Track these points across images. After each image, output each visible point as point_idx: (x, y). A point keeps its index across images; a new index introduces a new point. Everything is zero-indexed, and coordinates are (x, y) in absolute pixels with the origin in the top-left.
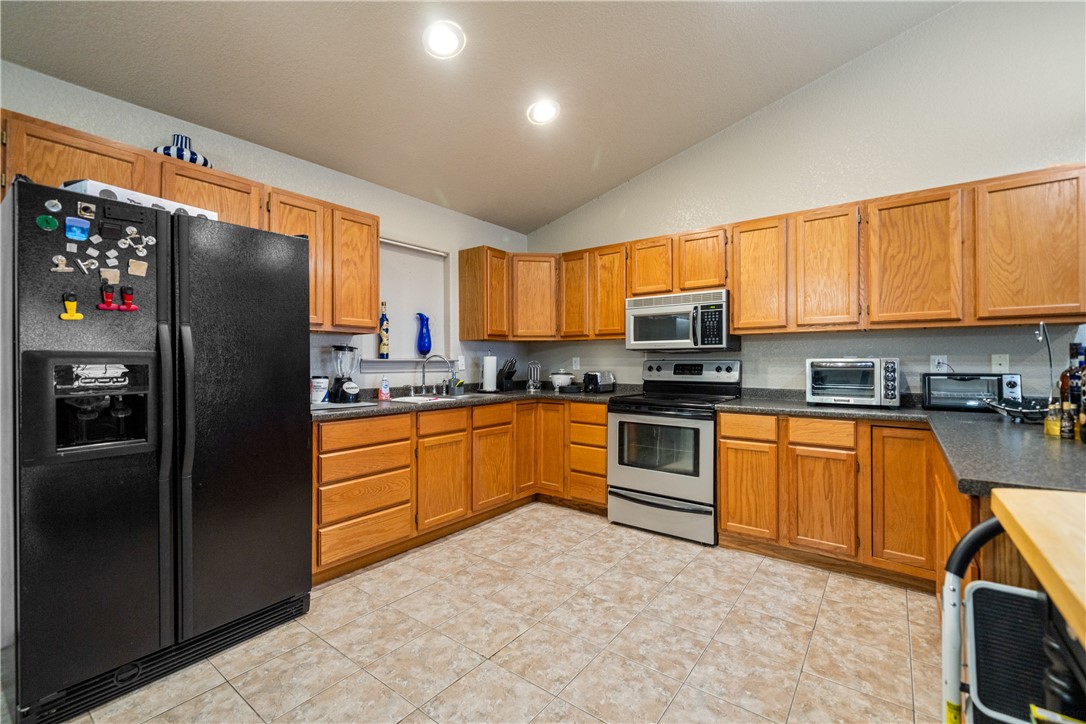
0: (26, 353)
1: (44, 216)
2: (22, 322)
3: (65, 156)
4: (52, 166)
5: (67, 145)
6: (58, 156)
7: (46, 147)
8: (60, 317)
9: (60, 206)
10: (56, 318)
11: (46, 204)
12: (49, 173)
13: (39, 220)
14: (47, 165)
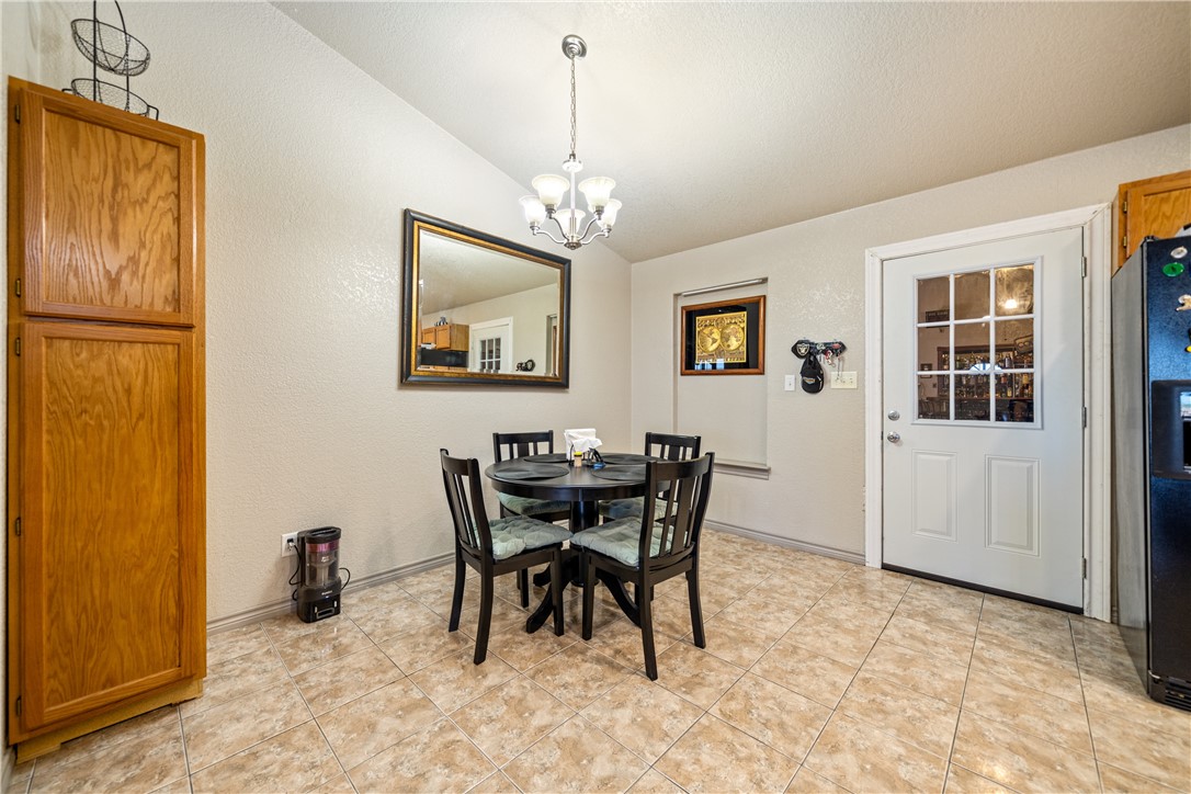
0: (1154, 382)
1: (1170, 265)
2: (1151, 357)
3: (1181, 200)
4: (1168, 214)
5: (1182, 189)
6: (1174, 202)
7: (1162, 199)
8: (1186, 350)
9: (1185, 251)
10: (1182, 350)
11: (1172, 253)
12: (1165, 221)
13: (1166, 269)
14: (1164, 214)
